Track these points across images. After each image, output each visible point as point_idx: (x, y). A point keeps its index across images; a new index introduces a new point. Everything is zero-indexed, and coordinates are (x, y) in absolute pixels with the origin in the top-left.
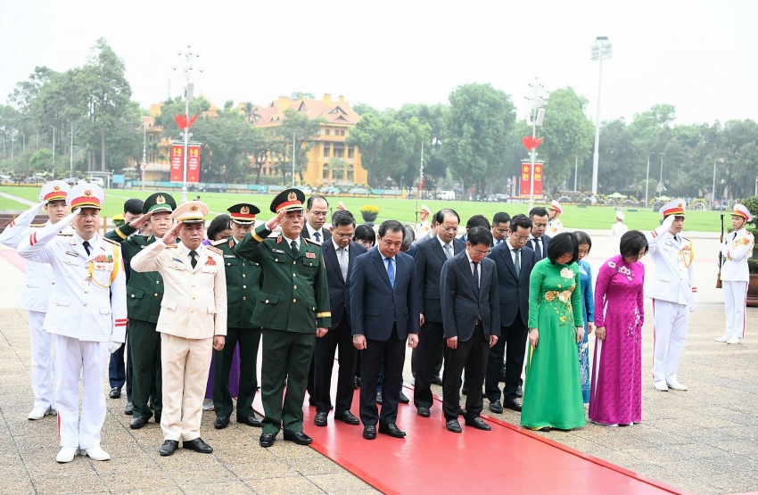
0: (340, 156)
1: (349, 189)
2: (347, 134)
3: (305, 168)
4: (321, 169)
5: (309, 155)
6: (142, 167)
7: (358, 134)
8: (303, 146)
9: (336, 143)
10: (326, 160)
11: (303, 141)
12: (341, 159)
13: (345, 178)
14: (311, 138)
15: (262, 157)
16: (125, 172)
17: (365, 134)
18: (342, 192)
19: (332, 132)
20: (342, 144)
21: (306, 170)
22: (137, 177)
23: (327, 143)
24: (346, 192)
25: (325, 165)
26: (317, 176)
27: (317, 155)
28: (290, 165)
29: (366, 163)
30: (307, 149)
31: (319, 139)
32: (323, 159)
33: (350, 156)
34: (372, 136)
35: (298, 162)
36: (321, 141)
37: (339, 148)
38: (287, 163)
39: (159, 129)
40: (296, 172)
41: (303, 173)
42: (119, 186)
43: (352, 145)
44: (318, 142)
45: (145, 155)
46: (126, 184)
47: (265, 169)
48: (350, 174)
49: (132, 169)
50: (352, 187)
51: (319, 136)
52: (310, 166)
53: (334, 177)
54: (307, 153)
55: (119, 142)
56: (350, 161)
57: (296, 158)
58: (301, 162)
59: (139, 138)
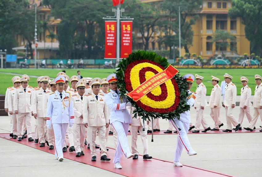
0: (223, 28)
1: (239, 61)
2: (229, 6)
3: (191, 41)
4: (204, 41)
5: (194, 28)
6: (33, 46)
7: (242, 5)
8: (188, 20)
9: (218, 16)
10: (210, 33)
11: (186, 15)
12: (225, 32)
14: (195, 11)
15: (148, 31)
16: (15, 51)
17: (250, 6)
18: (232, 64)
19: (214, 5)
20: (224, 16)
21: (191, 43)
22: (28, 55)
23: (209, 16)
24: (237, 64)
25: (209, 37)
26: (200, 49)
27: (200, 28)
28: (176, 39)
29: (250, 34)
30: (192, 23)
31: (201, 12)
32: (205, 32)
33: (232, 28)
34: (257, 7)
35: (183, 36)
36: (204, 14)
37: (221, 20)
38: (174, 37)
40: (182, 45)
41: (188, 46)
42: (12, 65)
43: (234, 17)
44: (201, 15)
45: (36, 34)
46: (18, 63)
47: (153, 44)
49: (23, 48)
50: (241, 58)
51: (201, 9)
52: (195, 39)
53: (217, 49)
54: (192, 26)
55: (12, 22)
56: (234, 33)
57: (182, 33)
58: (187, 36)
59: (31, 18)
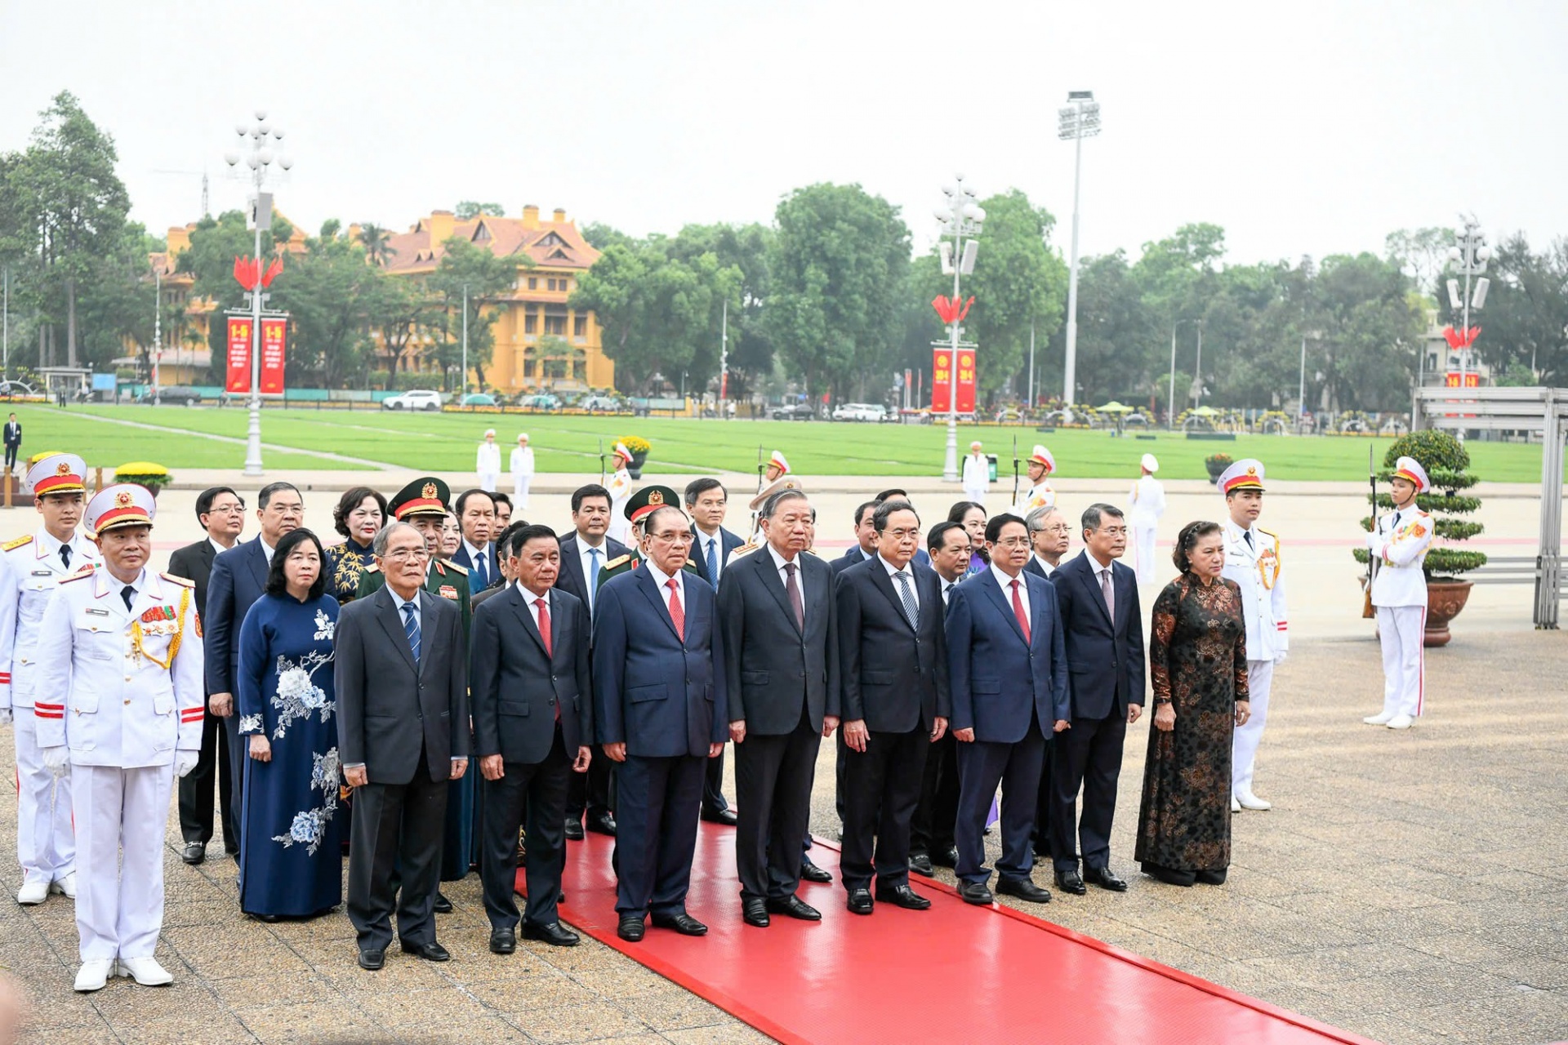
0: (558, 332)
1: (579, 400)
2: (572, 287)
3: (489, 356)
4: (521, 357)
5: (497, 330)
6: (153, 358)
7: (595, 288)
8: (484, 312)
9: (550, 306)
10: (530, 340)
11: (482, 302)
12: (561, 338)
13: (569, 374)
14: (499, 295)
15: (400, 335)
16: (115, 367)
17: (609, 288)
18: (565, 405)
19: (542, 284)
20: (561, 307)
21: (489, 360)
22: (143, 378)
23: (531, 306)
24: (574, 406)
25: (529, 350)
26: (511, 373)
27: (512, 329)
28: (457, 351)
29: (610, 345)
30: (492, 318)
31: (515, 298)
32: (524, 339)
33: (577, 332)
34: (624, 292)
35: (474, 345)
36: (519, 302)
37: (556, 315)
38: (452, 347)
39: (186, 279)
40: (469, 364)
41: (483, 367)
42: (105, 397)
43: (582, 308)
44: (513, 305)
45: (158, 333)
46: (119, 392)
47: (404, 359)
48: (579, 367)
49: (132, 360)
50: (584, 395)
51: (515, 291)
52: (498, 352)
53: (545, 374)
54: (493, 326)
55: (106, 306)
56: (578, 342)
57: (470, 337)
58: (480, 344)
59: (147, 298)
